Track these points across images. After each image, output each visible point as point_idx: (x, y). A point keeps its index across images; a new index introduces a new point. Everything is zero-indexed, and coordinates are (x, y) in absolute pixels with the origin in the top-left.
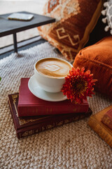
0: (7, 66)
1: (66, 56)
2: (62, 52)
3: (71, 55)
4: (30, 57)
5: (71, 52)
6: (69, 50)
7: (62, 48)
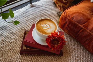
0: (24, 13)
1: (59, 8)
2: (57, 5)
3: (62, 8)
4: (38, 7)
5: (63, 6)
6: (62, 5)
7: (57, 3)
